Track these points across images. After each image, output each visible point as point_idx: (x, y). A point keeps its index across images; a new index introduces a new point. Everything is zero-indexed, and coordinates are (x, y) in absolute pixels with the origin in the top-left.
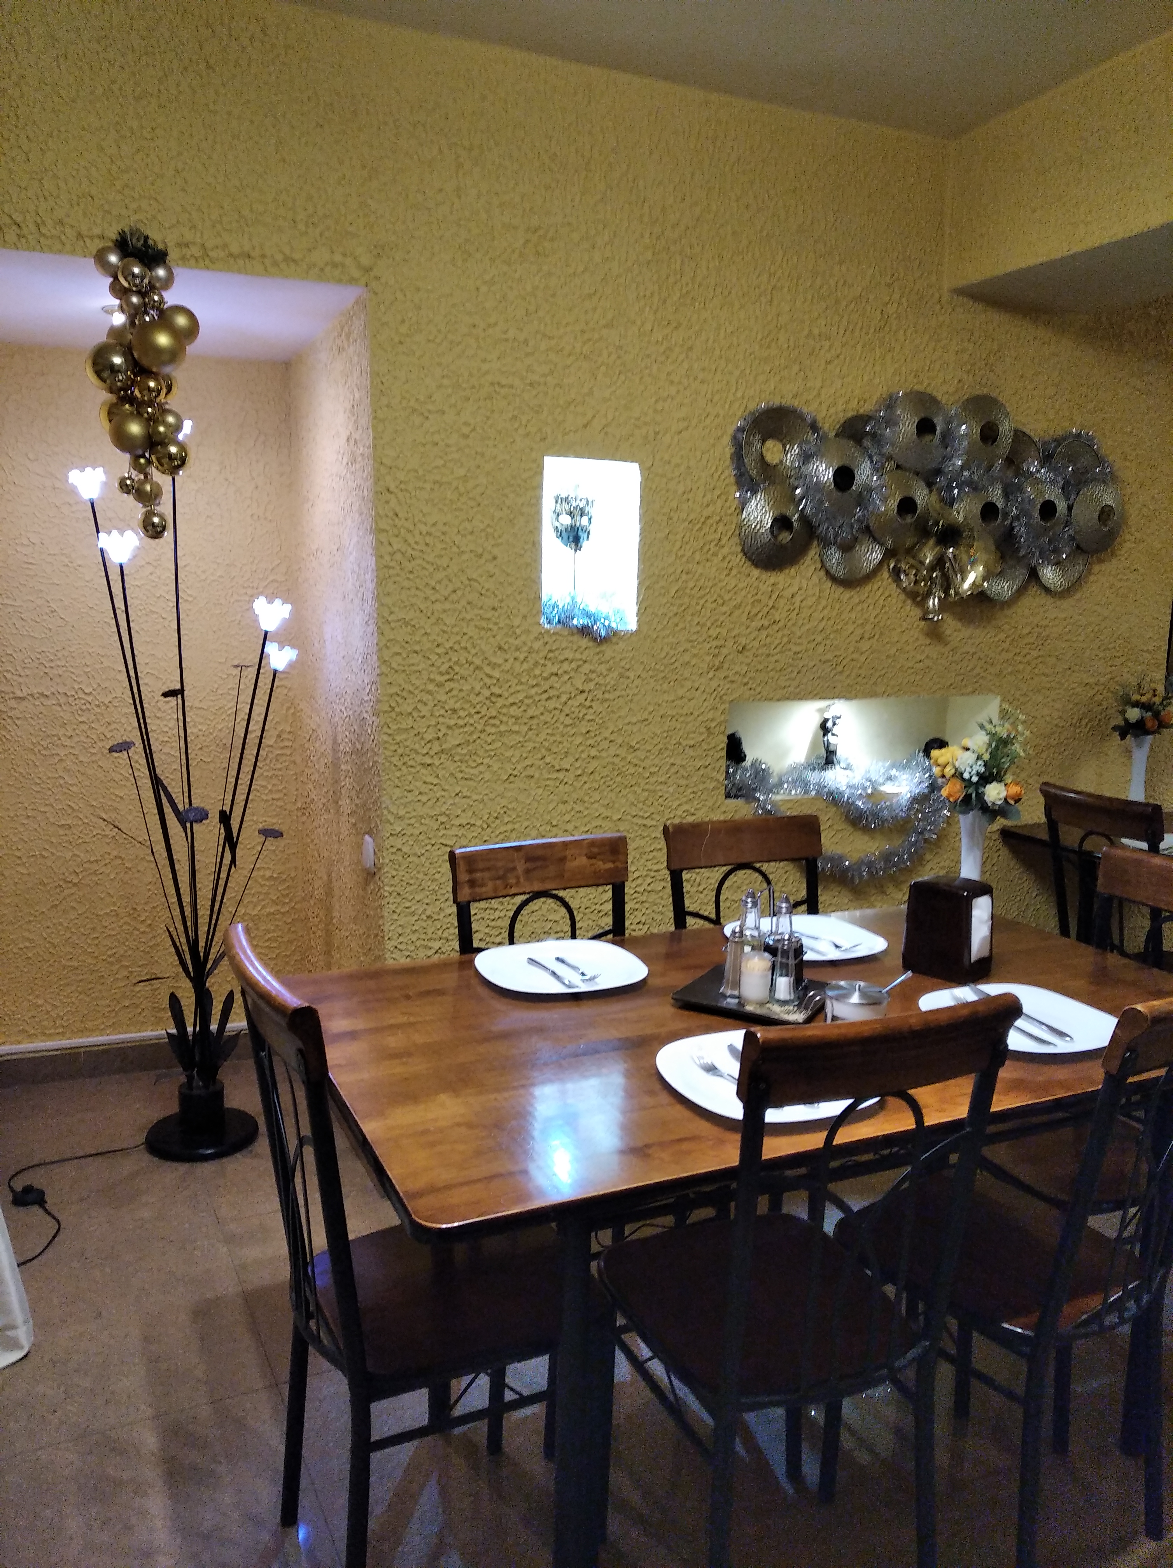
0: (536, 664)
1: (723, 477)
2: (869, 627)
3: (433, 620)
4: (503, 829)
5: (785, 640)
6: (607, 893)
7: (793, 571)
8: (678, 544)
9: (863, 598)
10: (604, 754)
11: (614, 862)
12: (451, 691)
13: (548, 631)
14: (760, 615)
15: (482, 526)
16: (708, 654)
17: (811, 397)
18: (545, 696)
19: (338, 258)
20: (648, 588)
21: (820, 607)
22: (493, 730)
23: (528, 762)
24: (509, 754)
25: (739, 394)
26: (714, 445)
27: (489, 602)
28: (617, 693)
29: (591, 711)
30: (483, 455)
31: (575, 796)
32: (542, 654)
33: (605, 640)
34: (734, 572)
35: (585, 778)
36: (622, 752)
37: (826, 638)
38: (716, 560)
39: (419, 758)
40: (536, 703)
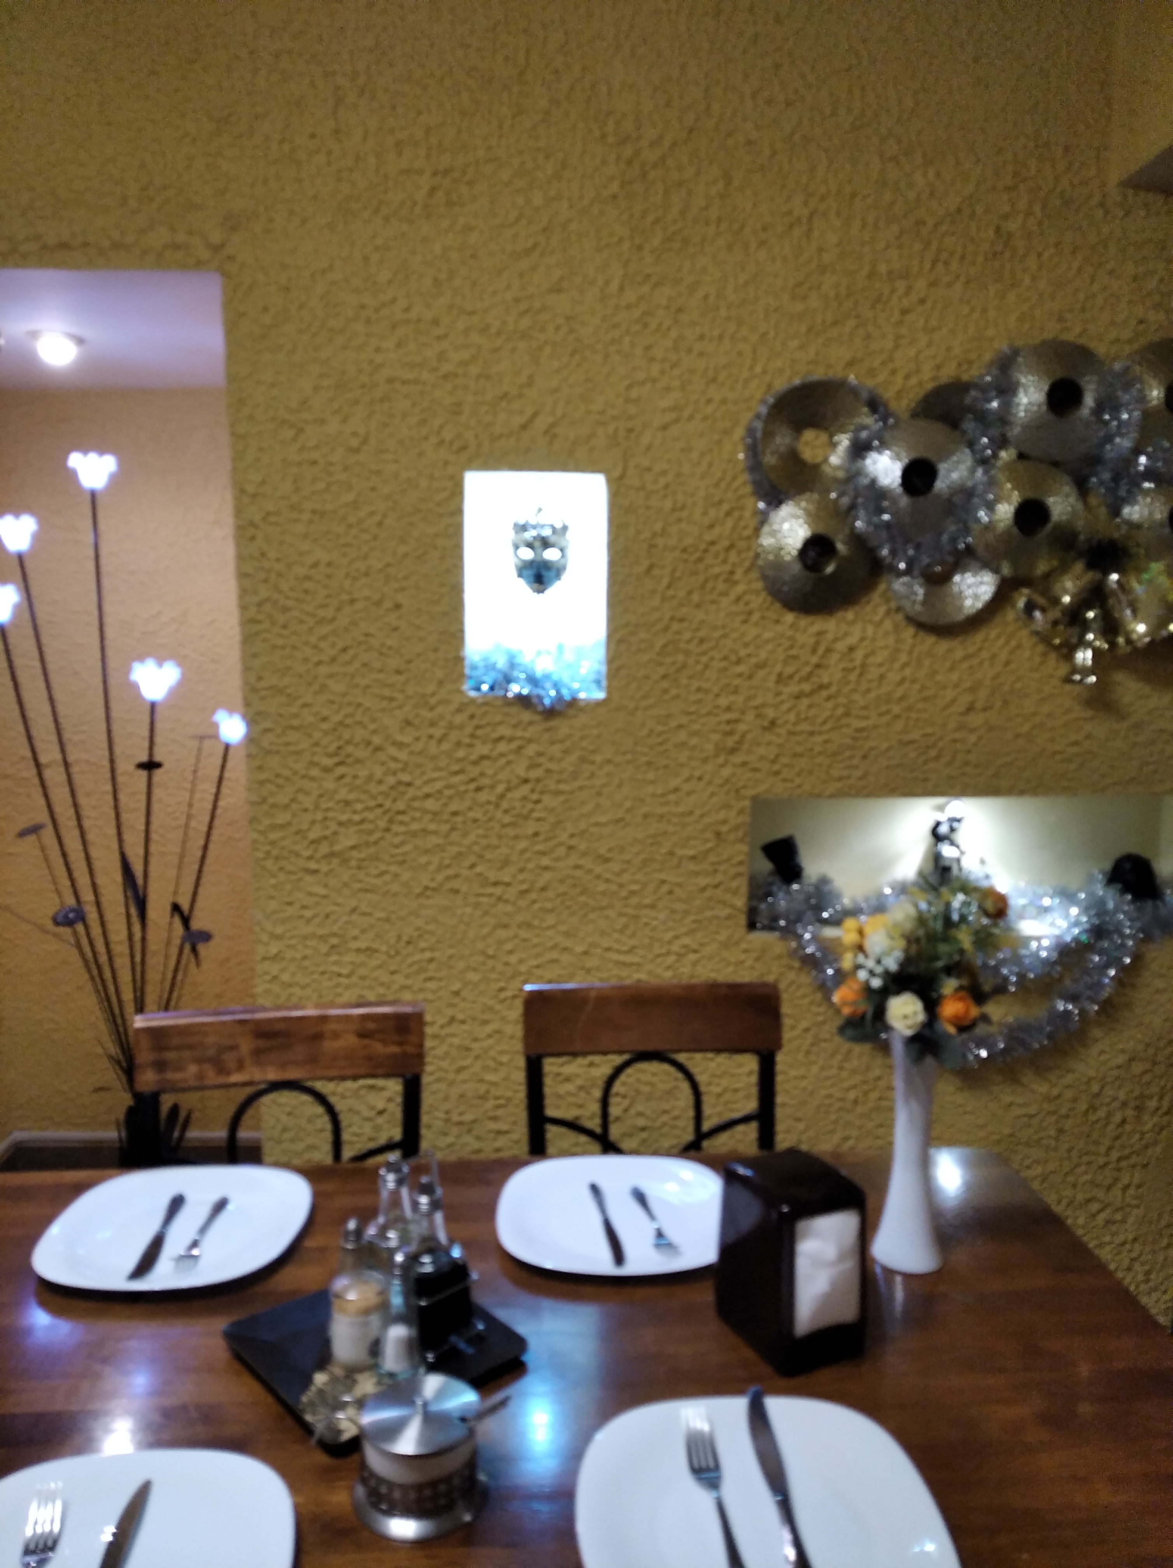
0: (458, 744)
1: (736, 484)
2: (983, 693)
3: (316, 687)
4: (418, 957)
5: (840, 711)
6: (394, 1087)
7: (850, 615)
8: (665, 581)
9: (971, 650)
10: (560, 864)
11: (400, 1044)
12: (342, 777)
13: (473, 701)
14: (796, 678)
15: (380, 565)
16: (715, 731)
17: (876, 364)
18: (472, 786)
19: (181, 237)
20: (620, 642)
21: (897, 665)
22: (402, 829)
23: (450, 872)
24: (423, 860)
25: (758, 369)
26: (719, 442)
27: (393, 663)
28: (577, 784)
29: (539, 806)
30: (378, 473)
31: (520, 918)
32: (468, 730)
33: (551, 713)
34: (756, 617)
35: (533, 896)
36: (587, 863)
37: (909, 709)
38: (725, 601)
39: (301, 863)
40: (462, 795)
